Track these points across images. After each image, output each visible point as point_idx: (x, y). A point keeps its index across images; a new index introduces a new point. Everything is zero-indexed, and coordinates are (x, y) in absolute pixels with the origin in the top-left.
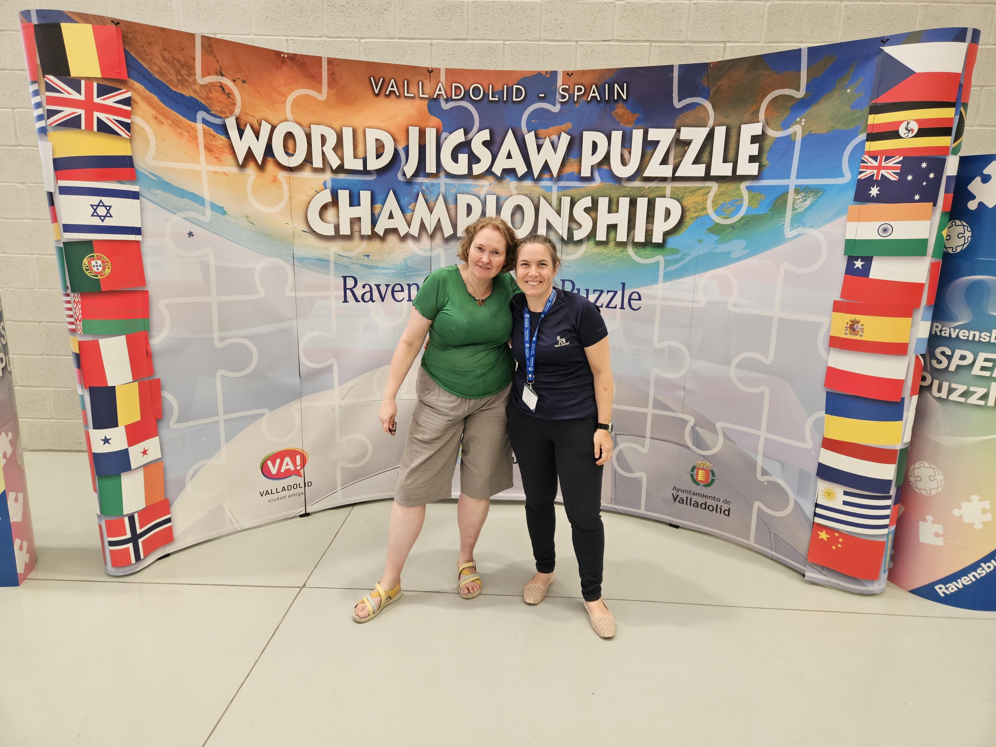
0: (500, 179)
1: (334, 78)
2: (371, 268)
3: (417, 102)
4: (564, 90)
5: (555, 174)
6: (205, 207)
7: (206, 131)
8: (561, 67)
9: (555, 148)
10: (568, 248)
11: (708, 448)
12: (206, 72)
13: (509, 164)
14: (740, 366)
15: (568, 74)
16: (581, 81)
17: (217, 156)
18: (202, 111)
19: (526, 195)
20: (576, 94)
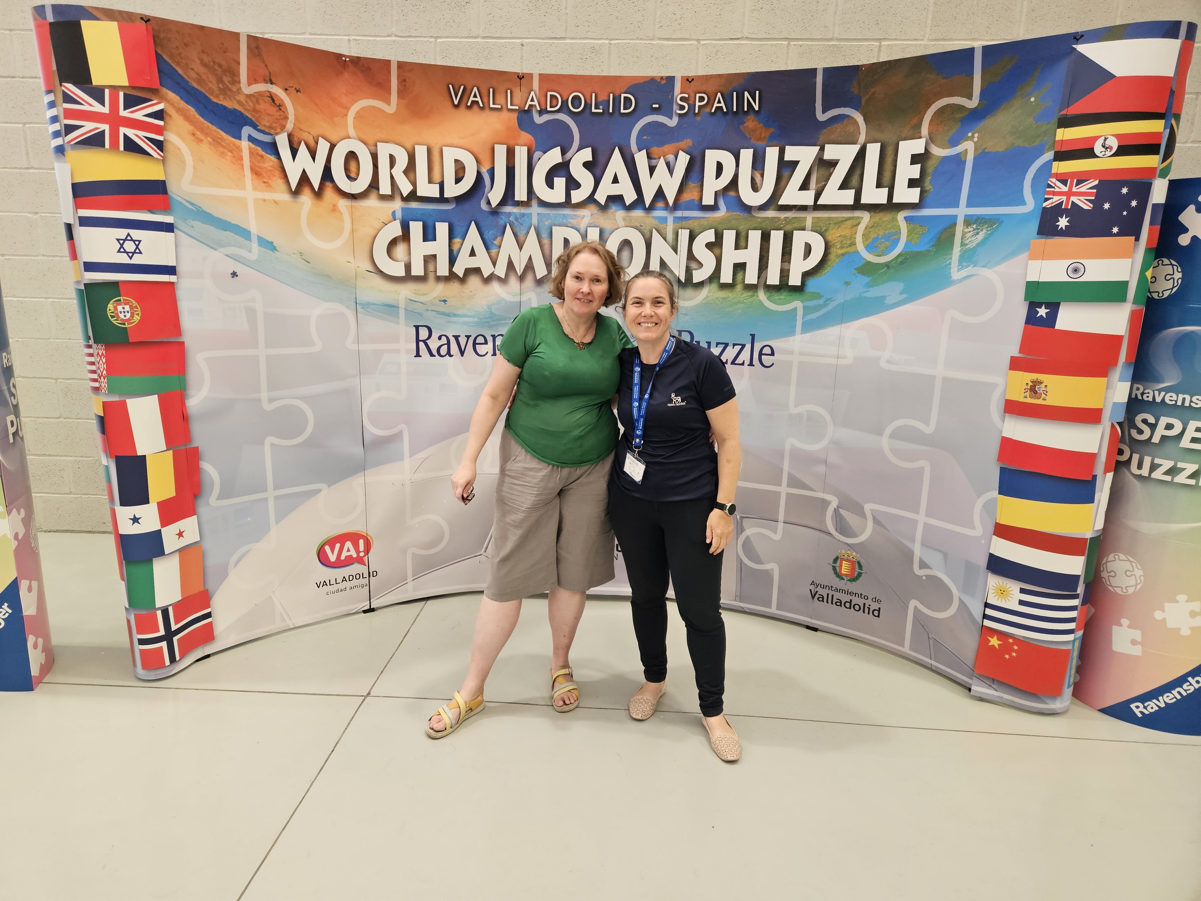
0: (603, 208)
1: (405, 85)
2: (448, 315)
3: (505, 114)
4: (682, 99)
5: (671, 202)
6: (251, 242)
7: (253, 151)
8: (679, 72)
9: (671, 171)
10: (685, 291)
11: (854, 535)
12: (253, 80)
13: (615, 190)
14: (894, 435)
15: (688, 80)
16: (704, 88)
17: (266, 181)
18: (247, 127)
19: (636, 228)
20: (698, 104)
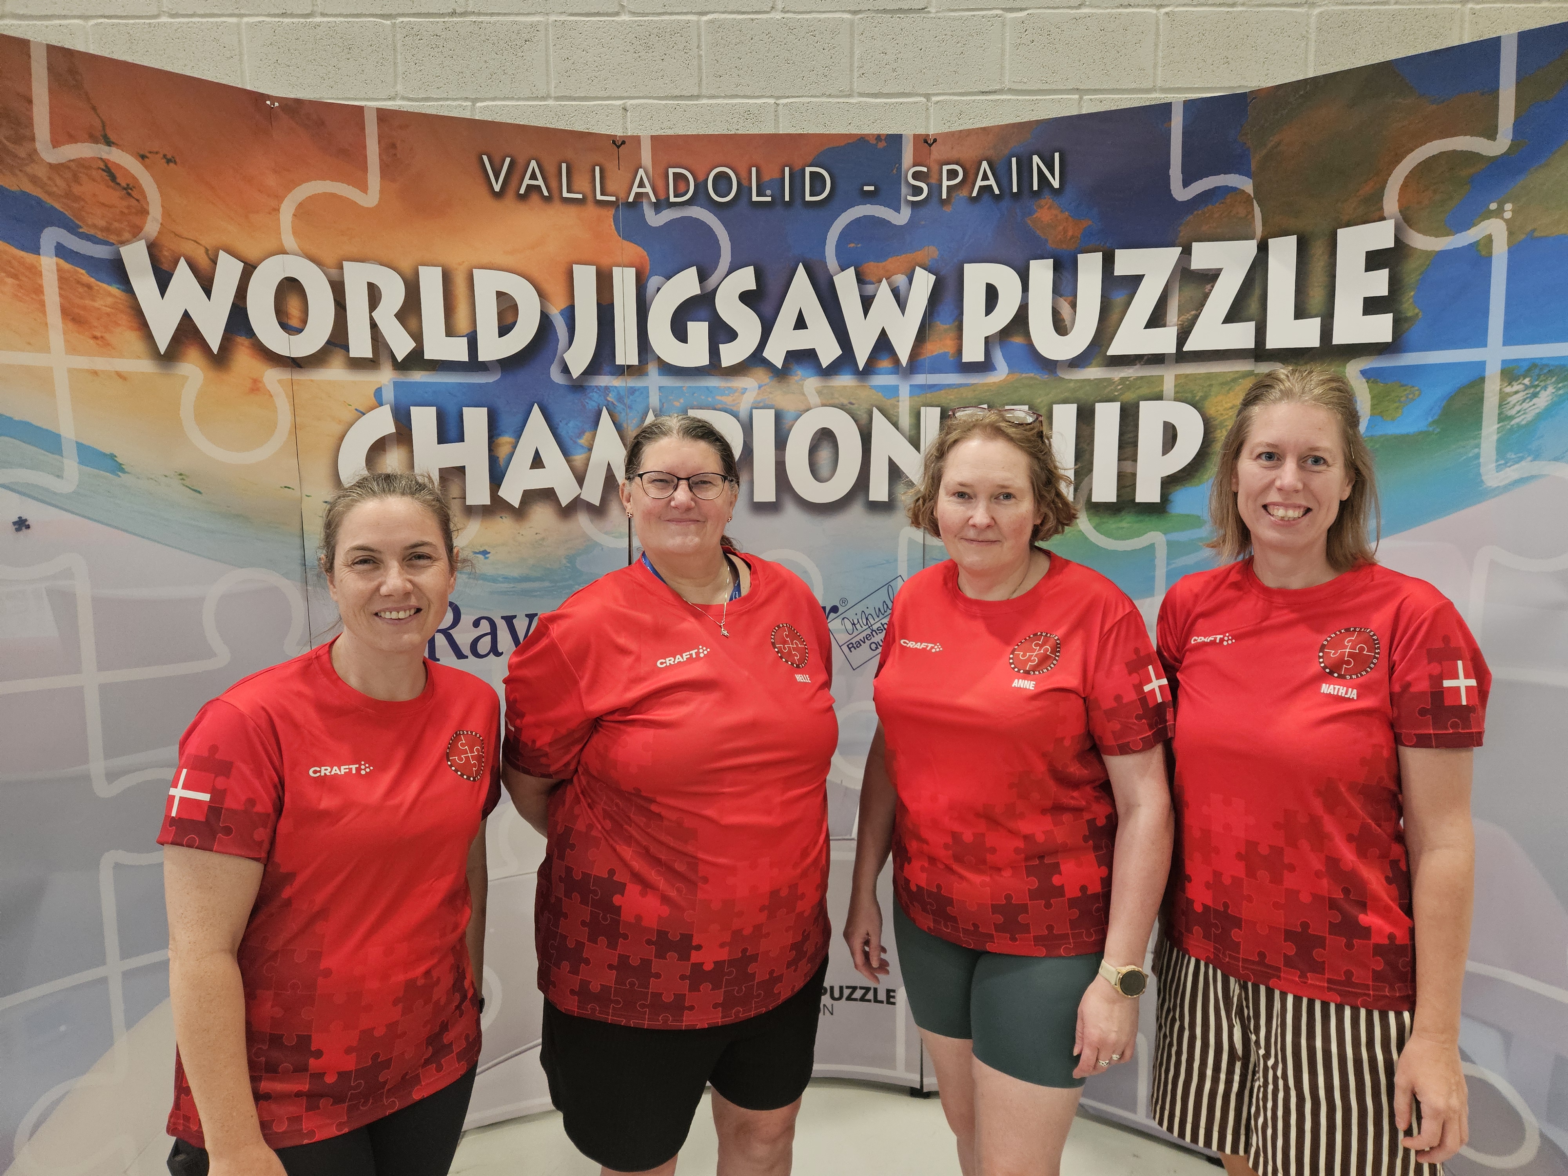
0: (781, 374)
1: (395, 155)
2: (493, 579)
3: (591, 210)
4: (916, 176)
5: (904, 358)
6: (63, 456)
7: (66, 275)
9: (901, 303)
12: (62, 136)
13: (801, 341)
15: (926, 142)
16: (955, 154)
17: (99, 334)
18: (54, 228)
19: (842, 407)
20: (945, 183)
